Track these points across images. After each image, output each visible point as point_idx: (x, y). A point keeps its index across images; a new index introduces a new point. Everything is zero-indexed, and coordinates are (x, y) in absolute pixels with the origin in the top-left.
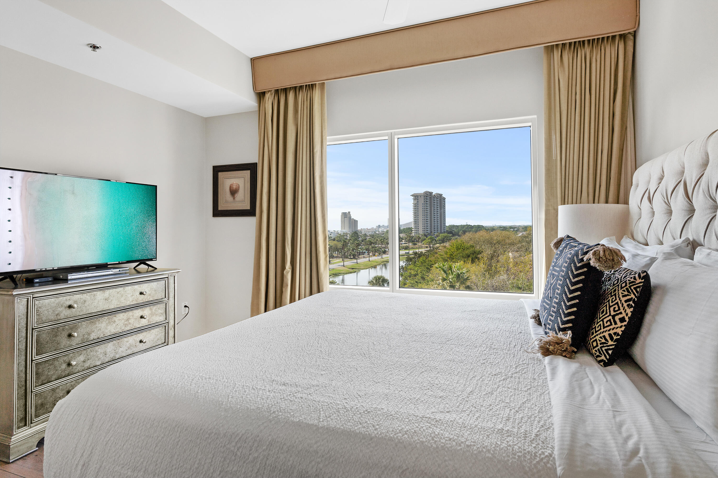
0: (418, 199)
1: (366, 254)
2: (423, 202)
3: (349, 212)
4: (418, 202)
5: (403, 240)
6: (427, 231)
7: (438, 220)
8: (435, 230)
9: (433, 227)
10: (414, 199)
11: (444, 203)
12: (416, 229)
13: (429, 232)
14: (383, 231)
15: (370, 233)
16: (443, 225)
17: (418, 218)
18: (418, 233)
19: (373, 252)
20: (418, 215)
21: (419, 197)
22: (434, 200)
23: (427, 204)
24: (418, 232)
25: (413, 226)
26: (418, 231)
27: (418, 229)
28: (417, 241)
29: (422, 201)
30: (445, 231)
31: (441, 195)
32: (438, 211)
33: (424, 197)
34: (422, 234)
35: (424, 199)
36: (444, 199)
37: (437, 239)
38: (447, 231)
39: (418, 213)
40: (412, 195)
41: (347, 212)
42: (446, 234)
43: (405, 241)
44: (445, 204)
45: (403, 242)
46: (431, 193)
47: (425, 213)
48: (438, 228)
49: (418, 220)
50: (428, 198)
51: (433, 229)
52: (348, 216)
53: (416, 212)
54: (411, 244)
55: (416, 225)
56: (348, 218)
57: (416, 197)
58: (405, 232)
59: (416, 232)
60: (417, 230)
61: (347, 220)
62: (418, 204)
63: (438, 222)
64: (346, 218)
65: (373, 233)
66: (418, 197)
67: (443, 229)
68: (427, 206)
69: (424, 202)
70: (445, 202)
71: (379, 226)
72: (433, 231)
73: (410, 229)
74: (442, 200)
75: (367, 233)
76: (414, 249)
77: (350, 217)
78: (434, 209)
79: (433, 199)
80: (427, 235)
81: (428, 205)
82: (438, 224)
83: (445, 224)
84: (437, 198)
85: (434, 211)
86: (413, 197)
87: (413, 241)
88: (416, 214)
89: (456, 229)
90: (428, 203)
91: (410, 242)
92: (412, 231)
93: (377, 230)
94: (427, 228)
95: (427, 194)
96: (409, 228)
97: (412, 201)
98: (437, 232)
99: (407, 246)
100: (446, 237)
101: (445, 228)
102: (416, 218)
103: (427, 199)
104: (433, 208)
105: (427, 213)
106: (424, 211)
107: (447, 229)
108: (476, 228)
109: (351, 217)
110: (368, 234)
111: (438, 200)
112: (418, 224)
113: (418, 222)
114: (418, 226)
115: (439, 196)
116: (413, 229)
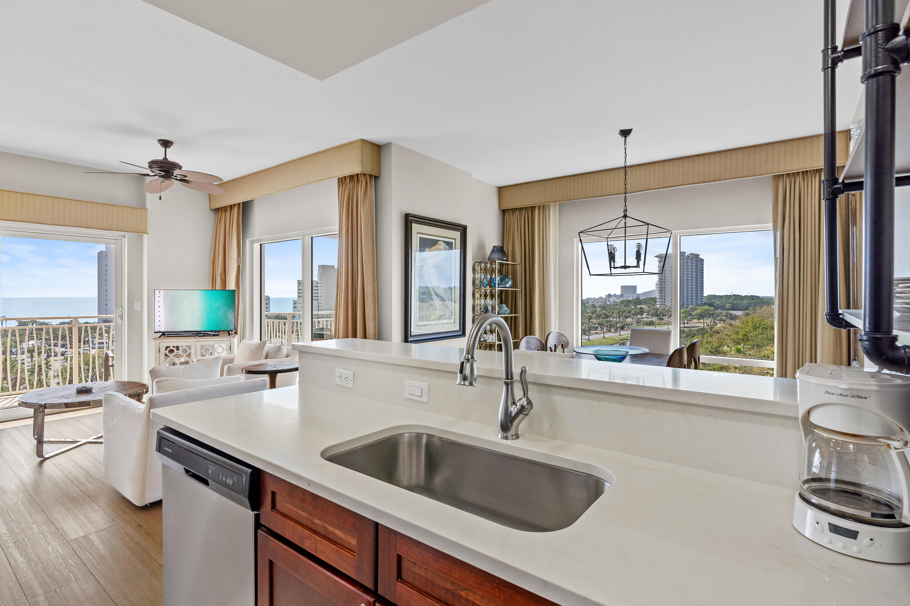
0: (664, 262)
1: (599, 329)
4: (664, 265)
5: (645, 314)
7: (692, 288)
8: (688, 302)
9: (685, 298)
10: (660, 261)
11: (701, 265)
12: (661, 300)
14: (616, 302)
15: (600, 304)
16: (699, 295)
17: (665, 285)
18: (665, 305)
19: (607, 327)
20: (665, 282)
21: (666, 259)
22: (688, 263)
24: (664, 303)
25: (657, 295)
26: (665, 302)
27: (665, 299)
28: (663, 315)
31: (697, 256)
32: (693, 276)
36: (702, 260)
37: (694, 313)
38: (704, 303)
39: (665, 279)
40: (657, 257)
42: (706, 307)
43: (648, 315)
44: (703, 267)
45: (645, 316)
48: (692, 299)
49: (665, 288)
53: (661, 278)
54: (654, 319)
55: (661, 294)
57: (662, 258)
58: (645, 304)
59: (661, 303)
62: (665, 268)
63: (692, 291)
65: (604, 303)
66: (664, 259)
67: (699, 300)
70: (703, 264)
71: (610, 295)
72: (685, 303)
73: (654, 300)
74: (699, 262)
75: (595, 304)
76: (661, 325)
78: (688, 274)
79: (686, 261)
82: (692, 293)
83: (703, 293)
84: (692, 260)
85: (688, 277)
86: (657, 259)
87: (657, 316)
88: (661, 280)
89: (718, 301)
91: (654, 316)
92: (656, 302)
96: (652, 299)
97: (657, 264)
99: (651, 321)
100: (706, 310)
101: (702, 299)
102: (661, 286)
104: (686, 273)
107: (705, 300)
108: (748, 299)
110: (597, 305)
111: (692, 262)
112: (665, 293)
113: (665, 291)
114: (665, 296)
115: (694, 256)
116: (658, 299)
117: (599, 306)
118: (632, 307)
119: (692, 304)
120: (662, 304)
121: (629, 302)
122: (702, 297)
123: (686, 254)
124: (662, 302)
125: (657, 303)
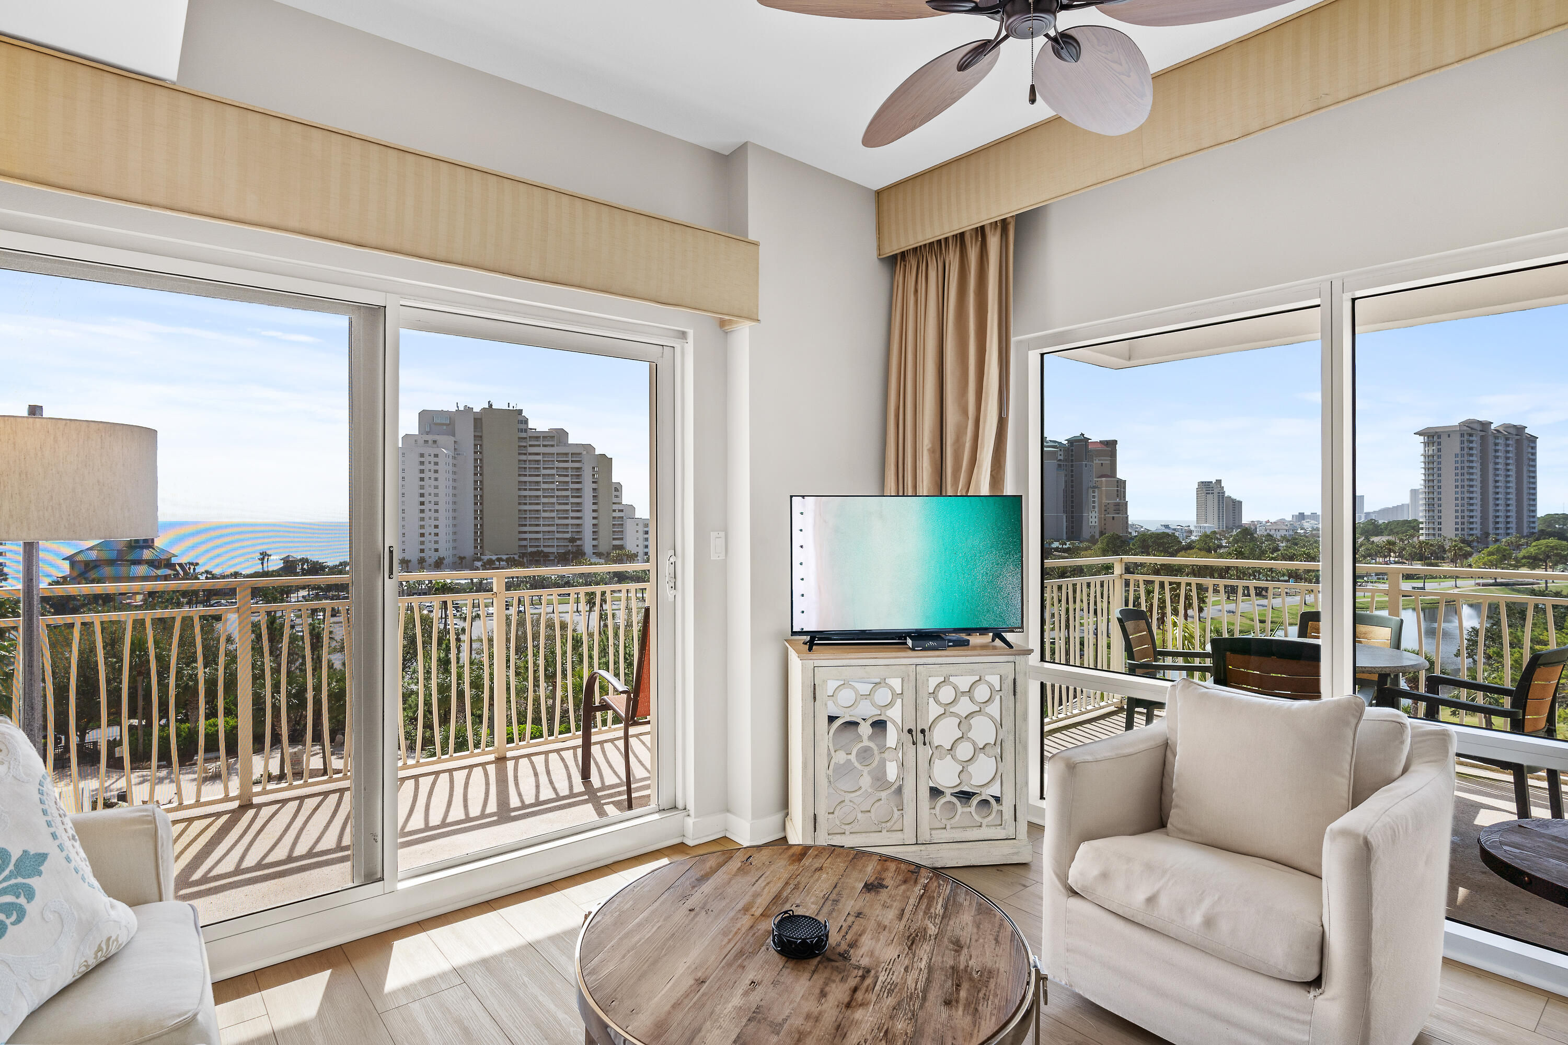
0: (1439, 444)
2: (1458, 451)
3: (1219, 482)
4: (1439, 450)
6: (1471, 529)
7: (1509, 499)
8: (1497, 528)
9: (1491, 520)
10: (1426, 444)
11: (1530, 450)
12: (1431, 525)
13: (1477, 532)
15: (1283, 533)
16: (1526, 513)
17: (1439, 493)
18: (1440, 535)
21: (1444, 439)
22: (1496, 444)
23: (1471, 455)
24: (1437, 532)
25: (1421, 516)
26: (1440, 529)
27: (1440, 523)
29: (1453, 447)
30: (1536, 530)
31: (1520, 430)
32: (1511, 473)
33: (1462, 435)
34: (1454, 538)
35: (1462, 442)
36: (1533, 439)
37: (1517, 554)
38: (1542, 531)
40: (1419, 433)
41: (1214, 481)
42: (1553, 541)
43: (1399, 556)
44: (1534, 454)
46: (1485, 425)
47: (1462, 480)
48: (1508, 523)
49: (1439, 499)
50: (1474, 438)
51: (1491, 526)
52: (1216, 491)
53: (1431, 478)
55: (1431, 514)
56: (1216, 495)
57: (1432, 437)
59: (1431, 532)
60: (1437, 526)
61: (1212, 501)
62: (1439, 457)
63: (1508, 505)
64: (1211, 496)
65: (1291, 533)
66: (1439, 437)
67: (1525, 525)
68: (1472, 462)
69: (1462, 449)
70: (1534, 448)
71: (1302, 516)
72: (1491, 531)
73: (1412, 526)
74: (1525, 443)
75: (1272, 533)
76: (1436, 578)
77: (1221, 494)
78: (1497, 469)
79: (1491, 440)
80: (1473, 541)
81: (1474, 458)
82: (1509, 511)
83: (1535, 511)
84: (1507, 439)
85: (1497, 475)
86: (1422, 438)
88: (1431, 484)
90: (1474, 452)
91: (1413, 559)
92: (1417, 529)
93: (1297, 524)
94: (1471, 523)
95: (1472, 429)
96: (1407, 522)
97: (1421, 449)
100: (1549, 548)
101: (1534, 522)
102: (1431, 496)
103: (1471, 442)
104: (1491, 466)
105: (1472, 480)
106: (1462, 474)
107: (1538, 527)
109: (1224, 493)
110: (1278, 535)
111: (1509, 442)
112: (1440, 511)
113: (1440, 505)
114: (1440, 517)
115: (1513, 431)
116: (1422, 523)
117: (1284, 538)
119: (1508, 534)
120: (1434, 535)
122: (1532, 520)
123: (1493, 427)
124: (1434, 529)
125: (1421, 532)
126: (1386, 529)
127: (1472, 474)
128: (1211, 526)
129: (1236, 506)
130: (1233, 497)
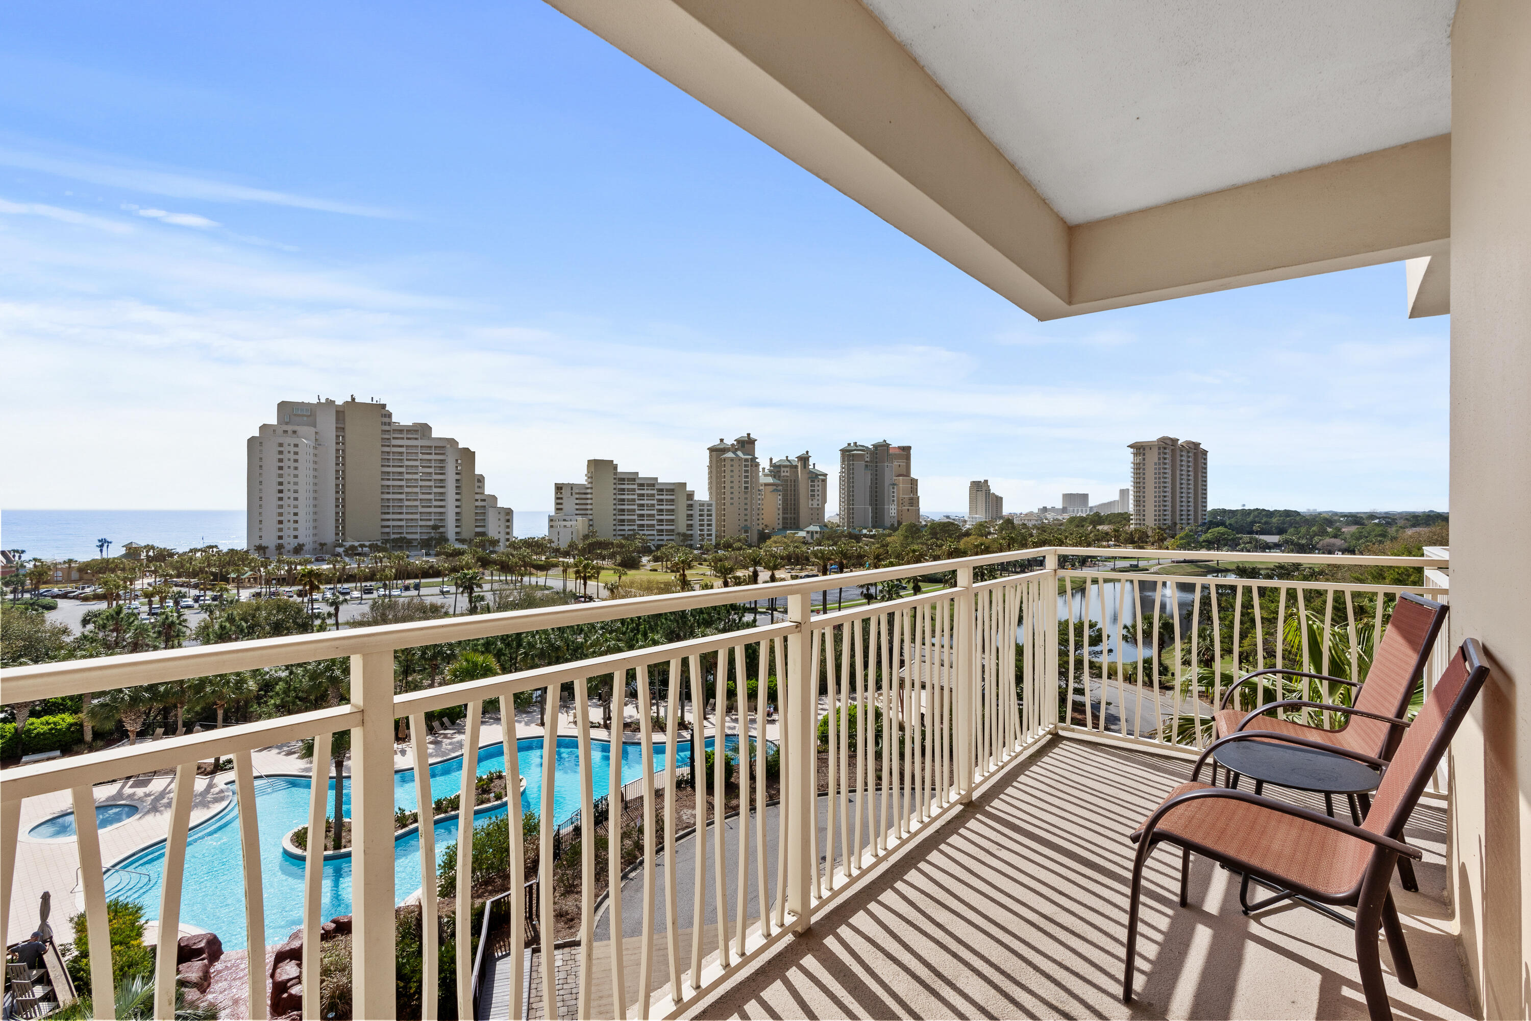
0: (1144, 454)
2: (1156, 460)
3: (986, 481)
4: (1144, 459)
6: (1165, 520)
7: (1189, 497)
8: (1182, 520)
9: (1178, 513)
10: (1135, 455)
11: (1203, 461)
12: (1138, 517)
13: (1169, 522)
14: (1057, 520)
15: (1034, 522)
16: (1200, 508)
17: (1144, 492)
18: (1144, 524)
20: (1144, 488)
21: (1147, 451)
22: (1181, 456)
23: (1165, 464)
24: (1142, 522)
25: (1131, 510)
26: (1144, 520)
27: (1144, 515)
29: (1152, 458)
30: (1206, 521)
31: (1196, 445)
32: (1189, 478)
33: (1159, 448)
34: (1154, 527)
35: (1159, 454)
36: (1205, 453)
37: (1199, 539)
38: (1213, 522)
39: (1144, 483)
40: (1130, 446)
41: (983, 481)
43: (1117, 542)
44: (1205, 464)
46: (1174, 441)
47: (1160, 483)
48: (1188, 515)
49: (1144, 497)
50: (1167, 451)
51: (1178, 517)
52: (984, 489)
53: (1138, 480)
55: (1138, 508)
56: (984, 492)
57: (1139, 449)
58: (1110, 523)
59: (1138, 522)
60: (1142, 517)
61: (981, 497)
62: (1144, 464)
63: (1189, 502)
64: (980, 492)
65: (1039, 522)
66: (1144, 449)
67: (1200, 517)
68: (1165, 469)
69: (1159, 459)
70: (1206, 459)
71: (1045, 509)
72: (1178, 521)
73: (1126, 517)
74: (1200, 455)
75: (1026, 522)
77: (988, 491)
78: (1182, 475)
79: (1178, 452)
80: (1166, 529)
81: (1167, 466)
82: (1189, 506)
83: (1206, 506)
84: (1188, 452)
85: (1182, 479)
86: (1132, 450)
88: (1138, 485)
89: (1229, 518)
90: (1167, 461)
91: (1127, 544)
92: (1128, 520)
93: (1042, 516)
94: (1165, 515)
95: (1166, 444)
96: (1123, 514)
97: (1131, 458)
98: (1188, 524)
100: (1223, 534)
101: (1205, 515)
102: (1138, 494)
103: (1165, 454)
104: (1178, 472)
105: (1165, 482)
106: (1159, 478)
107: (1208, 518)
108: (1280, 516)
109: (990, 490)
110: (1030, 524)
111: (1190, 454)
112: (1144, 506)
113: (1144, 502)
114: (1144, 511)
115: (1191, 446)
116: (1132, 515)
117: (1035, 526)
118: (1089, 528)
120: (1140, 524)
121: (1083, 519)
122: (1204, 513)
123: (1179, 442)
124: (1140, 520)
125: (1131, 522)
126: (1106, 519)
127: (1165, 478)
128: (981, 517)
129: (998, 500)
130: (997, 494)
